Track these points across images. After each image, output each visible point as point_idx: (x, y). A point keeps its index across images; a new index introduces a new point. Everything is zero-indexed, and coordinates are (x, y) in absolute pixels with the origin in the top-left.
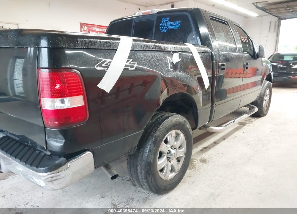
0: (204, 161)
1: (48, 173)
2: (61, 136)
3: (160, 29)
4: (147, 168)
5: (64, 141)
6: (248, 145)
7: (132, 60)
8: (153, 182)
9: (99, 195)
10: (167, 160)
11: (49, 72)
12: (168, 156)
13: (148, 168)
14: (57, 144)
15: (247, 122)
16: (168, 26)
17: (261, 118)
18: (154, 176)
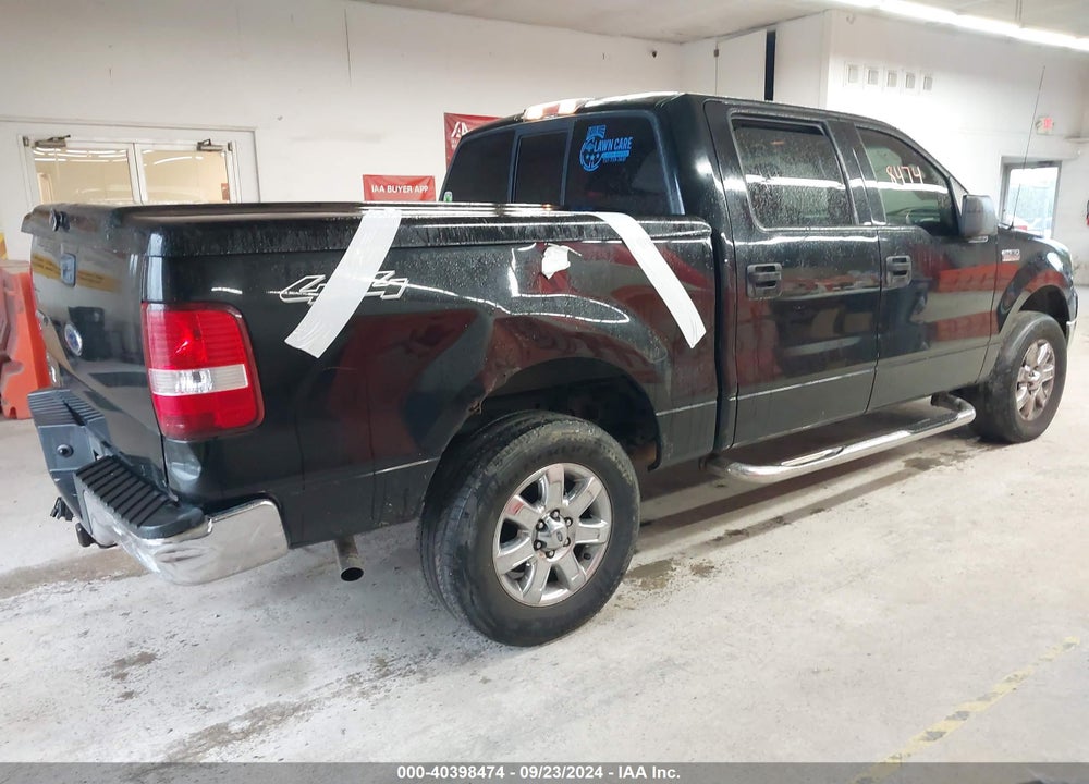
0: (702, 571)
1: (162, 540)
2: (192, 458)
3: (582, 161)
4: (457, 563)
5: (199, 469)
6: (891, 532)
7: (392, 273)
8: (476, 602)
9: (355, 633)
10: (536, 549)
11: (165, 311)
12: (540, 538)
13: (460, 561)
14: (185, 475)
15: (942, 460)
16: (601, 153)
17: (1009, 447)
18: (478, 588)
